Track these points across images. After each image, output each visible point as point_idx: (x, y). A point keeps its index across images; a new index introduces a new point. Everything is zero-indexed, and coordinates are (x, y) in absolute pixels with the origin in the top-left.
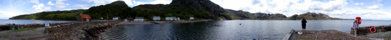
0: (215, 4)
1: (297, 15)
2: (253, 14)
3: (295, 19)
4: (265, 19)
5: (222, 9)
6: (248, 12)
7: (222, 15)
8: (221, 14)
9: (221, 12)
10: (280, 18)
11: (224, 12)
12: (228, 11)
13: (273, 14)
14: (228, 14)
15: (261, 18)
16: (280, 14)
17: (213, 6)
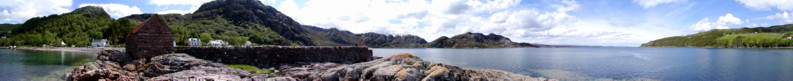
0: (284, 16)
1: (446, 38)
2: (358, 35)
3: (441, 47)
4: (383, 47)
5: (298, 25)
6: (348, 32)
7: (298, 39)
8: (297, 35)
9: (296, 32)
10: (413, 45)
11: (302, 31)
12: (308, 30)
13: (398, 37)
14: (310, 36)
15: (375, 43)
16: (413, 37)
17: (280, 20)
